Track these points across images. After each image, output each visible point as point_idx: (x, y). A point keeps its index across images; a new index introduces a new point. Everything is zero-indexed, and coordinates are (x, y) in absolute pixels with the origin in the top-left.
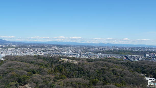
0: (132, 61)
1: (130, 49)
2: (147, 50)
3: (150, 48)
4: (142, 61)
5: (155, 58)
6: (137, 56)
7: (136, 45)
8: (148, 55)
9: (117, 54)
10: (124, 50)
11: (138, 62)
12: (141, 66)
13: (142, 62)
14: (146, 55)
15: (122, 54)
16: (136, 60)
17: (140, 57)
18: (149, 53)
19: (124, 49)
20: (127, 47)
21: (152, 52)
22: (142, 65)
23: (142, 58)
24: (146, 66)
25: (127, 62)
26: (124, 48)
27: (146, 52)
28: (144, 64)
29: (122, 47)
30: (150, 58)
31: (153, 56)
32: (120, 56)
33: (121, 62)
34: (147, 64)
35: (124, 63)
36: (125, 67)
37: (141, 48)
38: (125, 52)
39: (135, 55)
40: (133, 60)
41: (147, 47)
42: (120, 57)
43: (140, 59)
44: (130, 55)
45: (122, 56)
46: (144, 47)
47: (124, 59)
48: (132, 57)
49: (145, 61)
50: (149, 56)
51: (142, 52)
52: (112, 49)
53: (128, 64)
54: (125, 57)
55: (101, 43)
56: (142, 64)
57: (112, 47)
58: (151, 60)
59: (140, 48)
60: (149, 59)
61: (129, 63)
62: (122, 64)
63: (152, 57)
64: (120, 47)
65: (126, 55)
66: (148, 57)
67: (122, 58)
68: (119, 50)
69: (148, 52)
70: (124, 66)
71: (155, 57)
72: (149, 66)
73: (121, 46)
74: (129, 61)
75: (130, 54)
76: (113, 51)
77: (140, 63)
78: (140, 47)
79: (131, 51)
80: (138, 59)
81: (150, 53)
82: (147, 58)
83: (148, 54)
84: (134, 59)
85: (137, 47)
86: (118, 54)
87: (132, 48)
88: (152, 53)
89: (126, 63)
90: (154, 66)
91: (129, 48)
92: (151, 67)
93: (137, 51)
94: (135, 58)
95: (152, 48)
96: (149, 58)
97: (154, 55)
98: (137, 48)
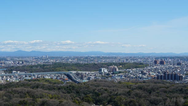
0: (79, 83)
1: (75, 61)
2: (104, 62)
3: (109, 58)
4: (95, 81)
5: (116, 75)
6: (87, 73)
7: (85, 53)
8: (105, 70)
9: (50, 71)
10: (64, 64)
11: (88, 85)
12: (94, 90)
13: (96, 82)
14: (103, 69)
15: (60, 71)
16: (86, 81)
17: (92, 75)
18: (107, 65)
19: (64, 61)
20: (70, 58)
21: (111, 64)
22: (95, 89)
23: (95, 75)
24: (102, 90)
25: (69, 85)
26: (63, 59)
27: (102, 64)
28: (98, 86)
29: (61, 58)
30: (109, 74)
31: (113, 71)
32: (57, 75)
33: (59, 85)
34: (104, 86)
35: (63, 87)
36: (65, 94)
37: (93, 57)
38: (66, 67)
39: (83, 71)
40: (79, 80)
41: (103, 55)
42: (57, 77)
43: (93, 78)
44: (75, 72)
45: (60, 73)
46: (98, 56)
47: (63, 80)
48: (77, 74)
49: (101, 81)
50: (107, 72)
51: (96, 64)
52: (41, 62)
53: (70, 89)
54: (66, 77)
55: (20, 51)
56: (95, 87)
57: (42, 58)
58: (110, 79)
59: (91, 57)
60: (107, 78)
61: (73, 87)
62: (59, 89)
63: (112, 73)
64: (57, 58)
65: (67, 72)
67: (61, 79)
68: (55, 64)
69: (105, 64)
70: (63, 93)
71: (116, 74)
72: (106, 90)
73: (58, 56)
74: (73, 82)
75: (75, 70)
76: (44, 65)
77: (91, 85)
78: (92, 56)
79: (76, 64)
80: (89, 79)
81: (109, 66)
82: (103, 75)
83: (105, 68)
84: (82, 78)
85: (87, 56)
86: (53, 71)
87: (78, 59)
88: (112, 67)
89: (68, 87)
90: (115, 88)
91: (74, 59)
92: (110, 91)
93: (87, 64)
94: (84, 77)
95: (112, 58)
96: (107, 74)
97: (115, 69)
98: (87, 58)
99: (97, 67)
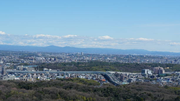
0: (117, 85)
1: (114, 60)
2: (148, 62)
3: (154, 58)
4: (137, 83)
5: (162, 78)
6: (128, 74)
7: (126, 51)
8: (149, 72)
9: (85, 70)
10: (101, 62)
11: (129, 88)
12: (135, 94)
13: (138, 86)
14: (146, 70)
15: (96, 70)
16: (126, 83)
17: (134, 76)
18: (152, 66)
19: (101, 60)
20: (108, 56)
21: (156, 65)
22: (137, 94)
23: (137, 77)
24: (145, 94)
25: (106, 86)
26: (101, 57)
27: (146, 64)
28: (140, 90)
29: (98, 56)
30: (154, 77)
31: (159, 73)
32: (93, 75)
33: (95, 87)
34: (147, 90)
35: (100, 89)
36: (102, 97)
37: (135, 56)
38: (104, 67)
39: (123, 71)
40: (118, 81)
41: (147, 55)
42: (93, 77)
43: (134, 80)
44: (114, 72)
45: (96, 73)
46: (141, 55)
47: (100, 81)
48: (116, 75)
49: (143, 84)
50: (152, 74)
51: (138, 65)
52: (75, 60)
53: (107, 92)
54: (103, 77)
55: (52, 46)
56: (137, 91)
57: (76, 55)
58: (154, 82)
59: (133, 56)
60: (151, 81)
61: (111, 90)
62: (95, 91)
63: (157, 75)
64: (93, 55)
65: (105, 72)
66: (149, 77)
67: (97, 79)
68: (91, 62)
69: (150, 65)
70: (100, 95)
71: (162, 76)
72: (149, 95)
73: (95, 53)
74: (111, 84)
75: (113, 70)
76: (78, 63)
77: (132, 88)
78: (134, 54)
79: (115, 63)
80: (129, 81)
82: (147, 77)
83: (149, 69)
84: (121, 80)
85: (128, 54)
86: (89, 70)
87: (118, 57)
88: (158, 68)
89: (105, 90)
90: (160, 94)
91: (112, 57)
92: (154, 96)
93: (128, 64)
94: (124, 78)
95: (158, 57)
96: (151, 77)
97: (161, 71)
98: (127, 57)
99: (139, 68)
